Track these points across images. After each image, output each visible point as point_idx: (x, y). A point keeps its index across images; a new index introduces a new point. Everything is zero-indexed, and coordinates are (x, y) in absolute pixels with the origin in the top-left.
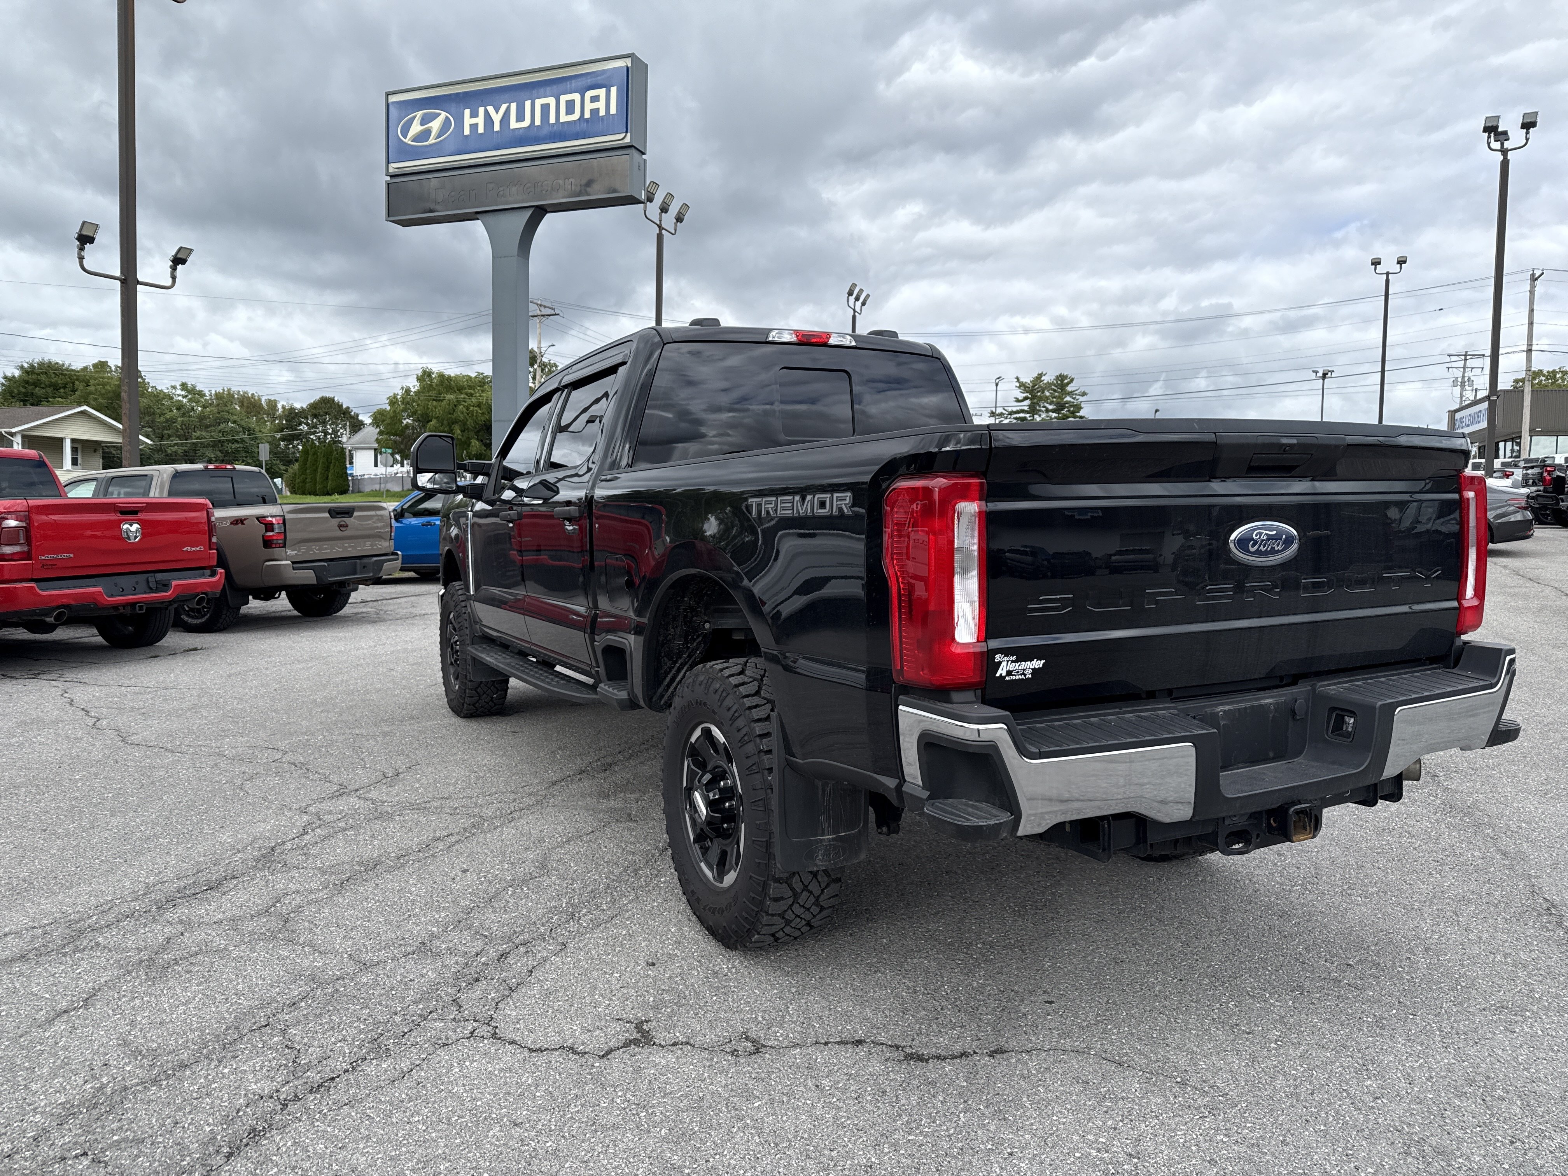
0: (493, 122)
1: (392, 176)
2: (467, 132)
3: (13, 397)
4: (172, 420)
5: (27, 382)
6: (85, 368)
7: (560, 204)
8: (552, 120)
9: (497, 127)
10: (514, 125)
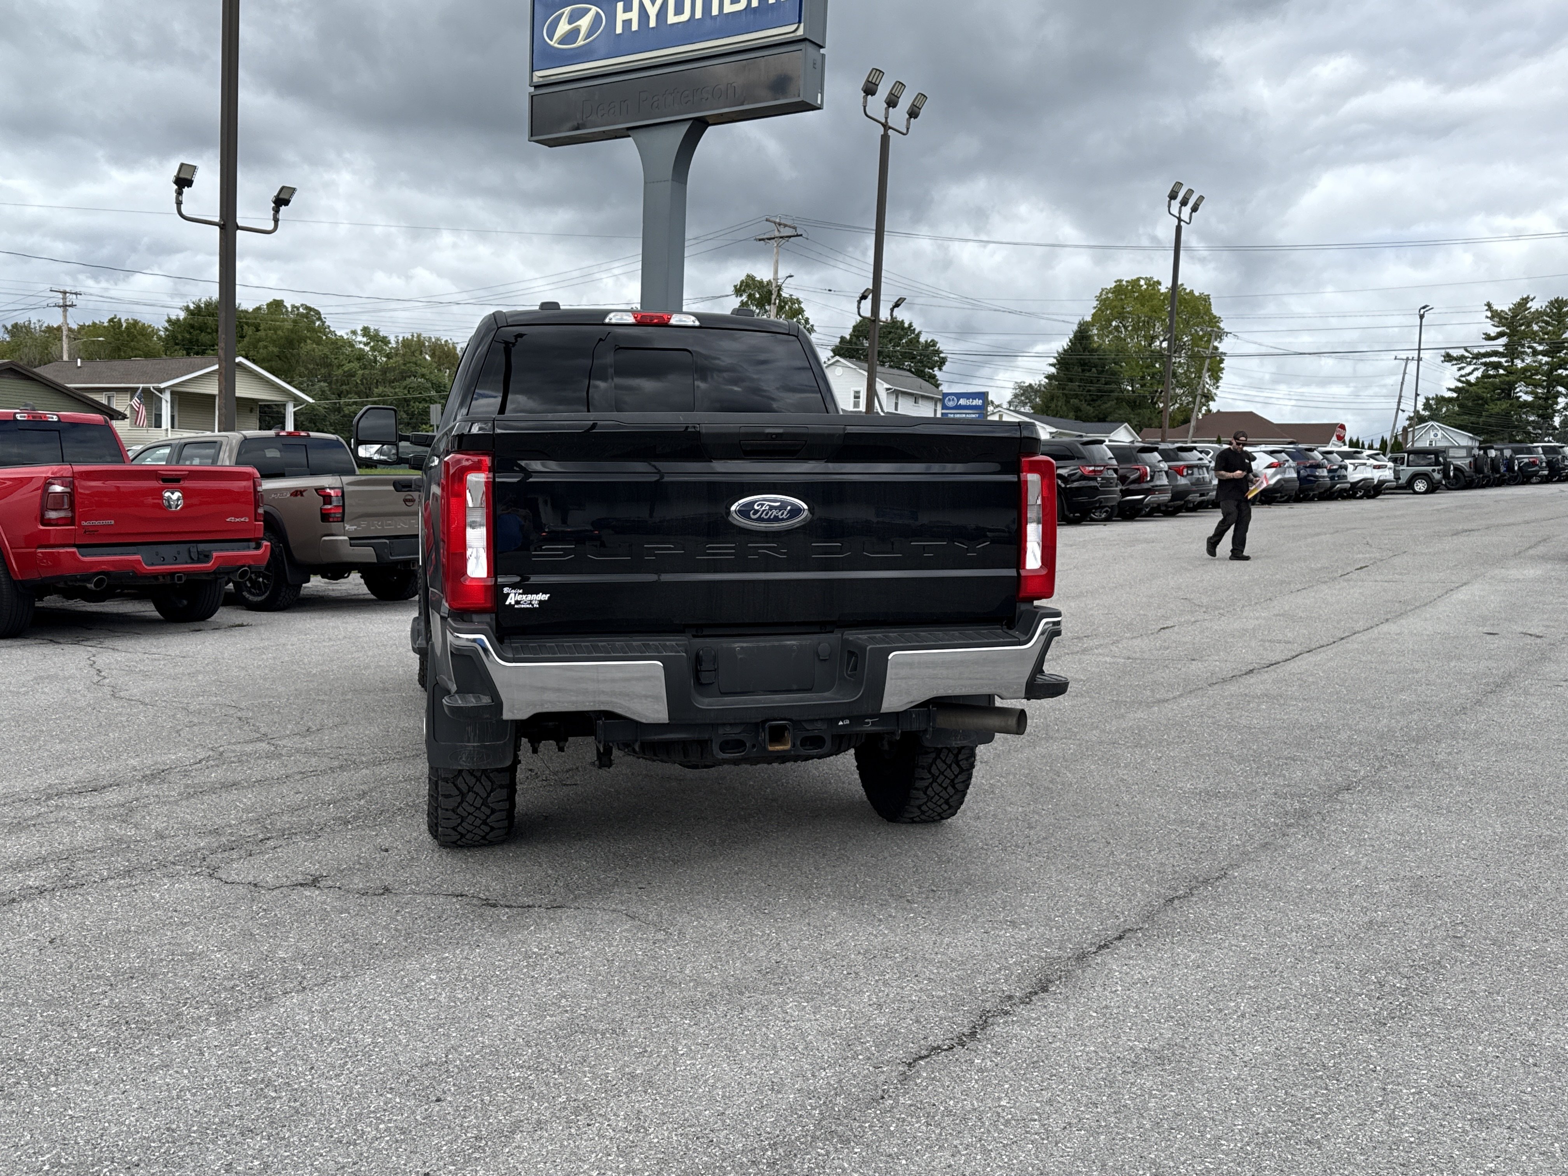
0: (649, 17)
1: (536, 87)
2: (619, 30)
3: (177, 344)
4: (351, 374)
5: (192, 326)
6: (259, 309)
7: (722, 114)
8: (715, 11)
9: (652, 23)
10: (672, 19)
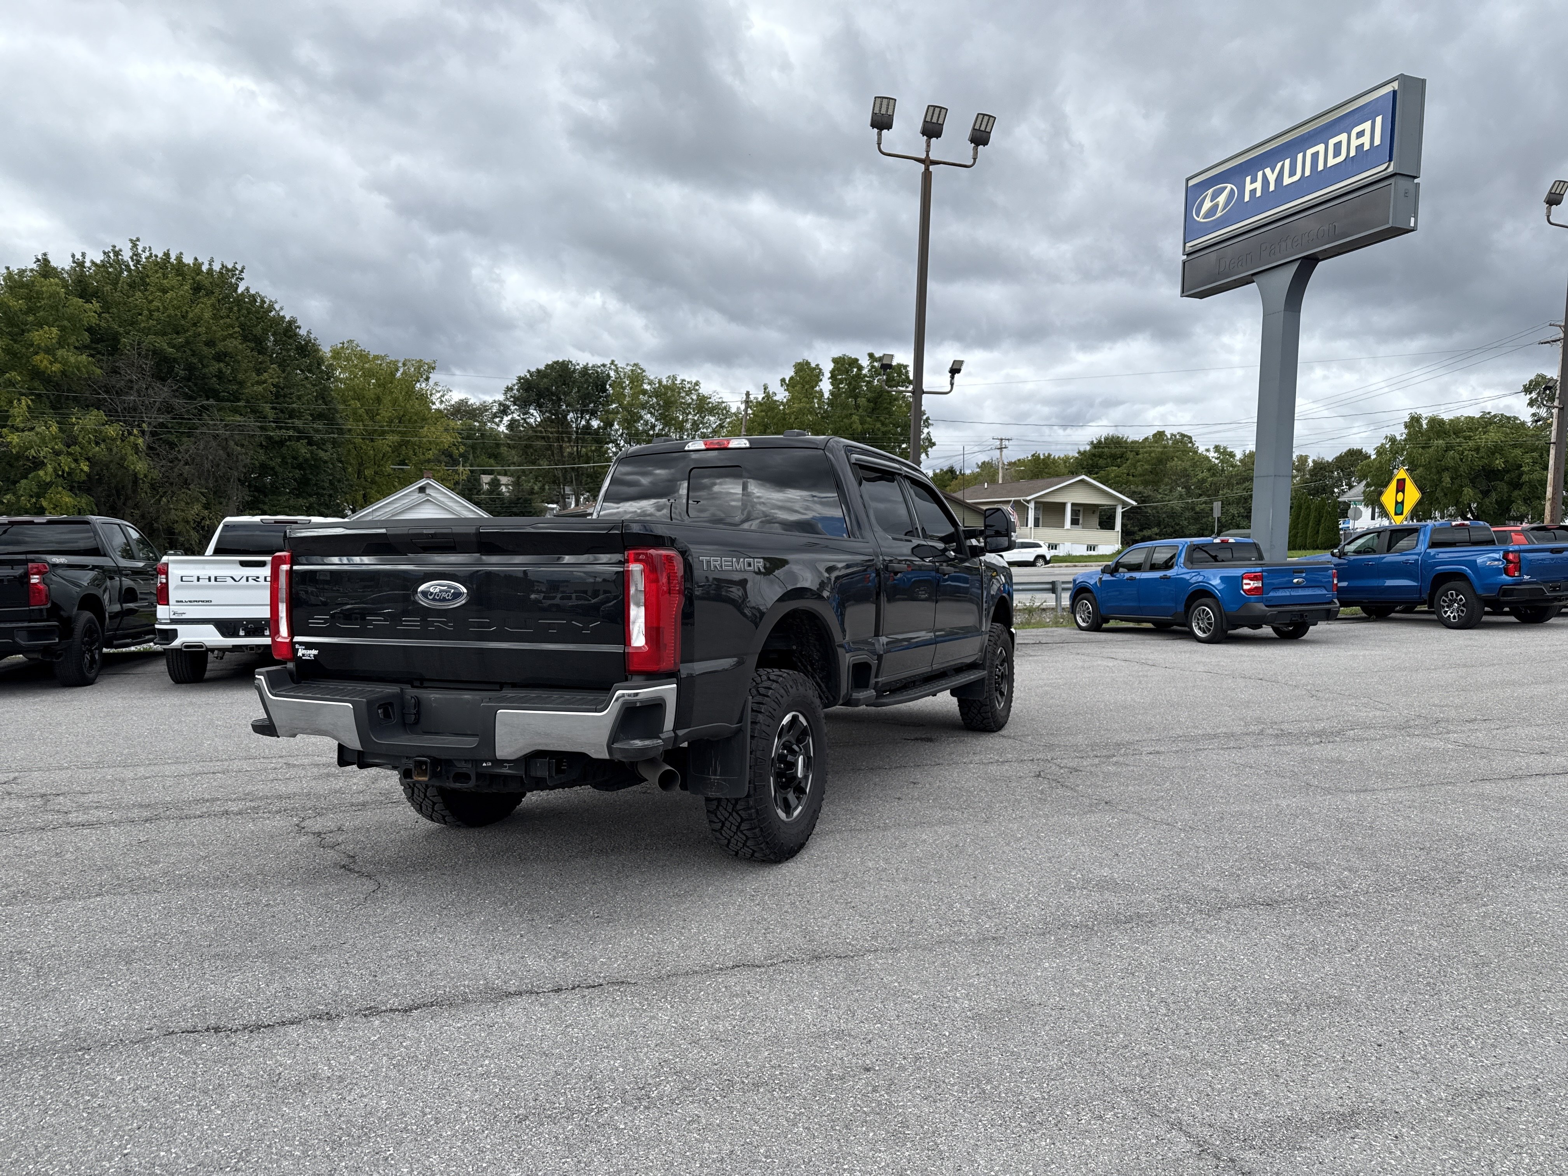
0: (1269, 183)
1: (1188, 255)
2: (1247, 199)
8: (1321, 167)
9: (1272, 188)
10: (1287, 181)
